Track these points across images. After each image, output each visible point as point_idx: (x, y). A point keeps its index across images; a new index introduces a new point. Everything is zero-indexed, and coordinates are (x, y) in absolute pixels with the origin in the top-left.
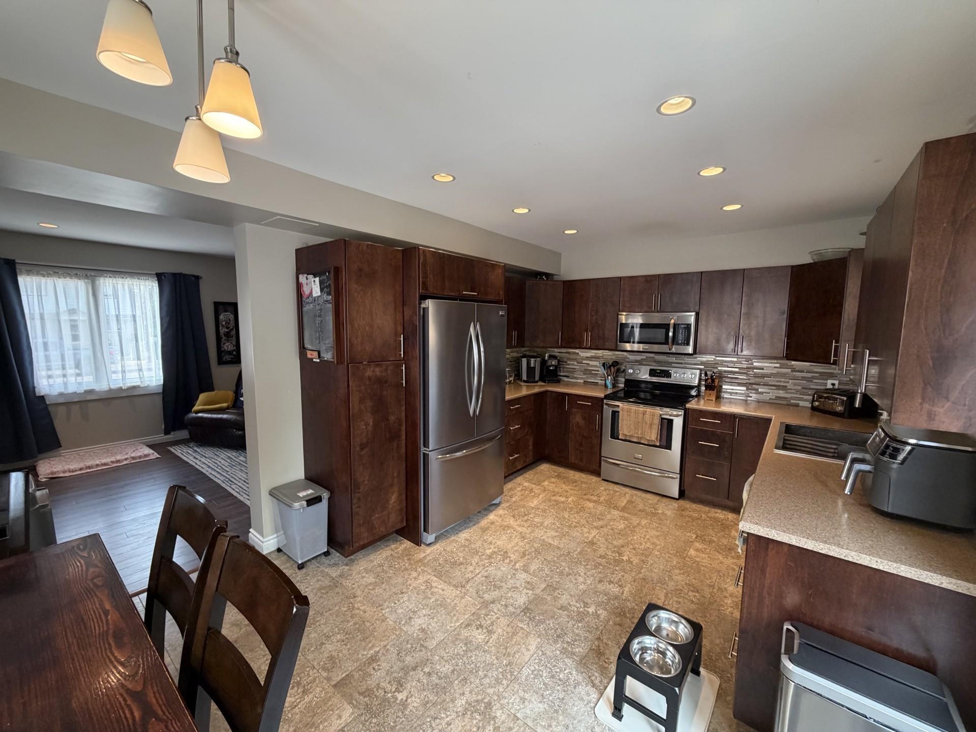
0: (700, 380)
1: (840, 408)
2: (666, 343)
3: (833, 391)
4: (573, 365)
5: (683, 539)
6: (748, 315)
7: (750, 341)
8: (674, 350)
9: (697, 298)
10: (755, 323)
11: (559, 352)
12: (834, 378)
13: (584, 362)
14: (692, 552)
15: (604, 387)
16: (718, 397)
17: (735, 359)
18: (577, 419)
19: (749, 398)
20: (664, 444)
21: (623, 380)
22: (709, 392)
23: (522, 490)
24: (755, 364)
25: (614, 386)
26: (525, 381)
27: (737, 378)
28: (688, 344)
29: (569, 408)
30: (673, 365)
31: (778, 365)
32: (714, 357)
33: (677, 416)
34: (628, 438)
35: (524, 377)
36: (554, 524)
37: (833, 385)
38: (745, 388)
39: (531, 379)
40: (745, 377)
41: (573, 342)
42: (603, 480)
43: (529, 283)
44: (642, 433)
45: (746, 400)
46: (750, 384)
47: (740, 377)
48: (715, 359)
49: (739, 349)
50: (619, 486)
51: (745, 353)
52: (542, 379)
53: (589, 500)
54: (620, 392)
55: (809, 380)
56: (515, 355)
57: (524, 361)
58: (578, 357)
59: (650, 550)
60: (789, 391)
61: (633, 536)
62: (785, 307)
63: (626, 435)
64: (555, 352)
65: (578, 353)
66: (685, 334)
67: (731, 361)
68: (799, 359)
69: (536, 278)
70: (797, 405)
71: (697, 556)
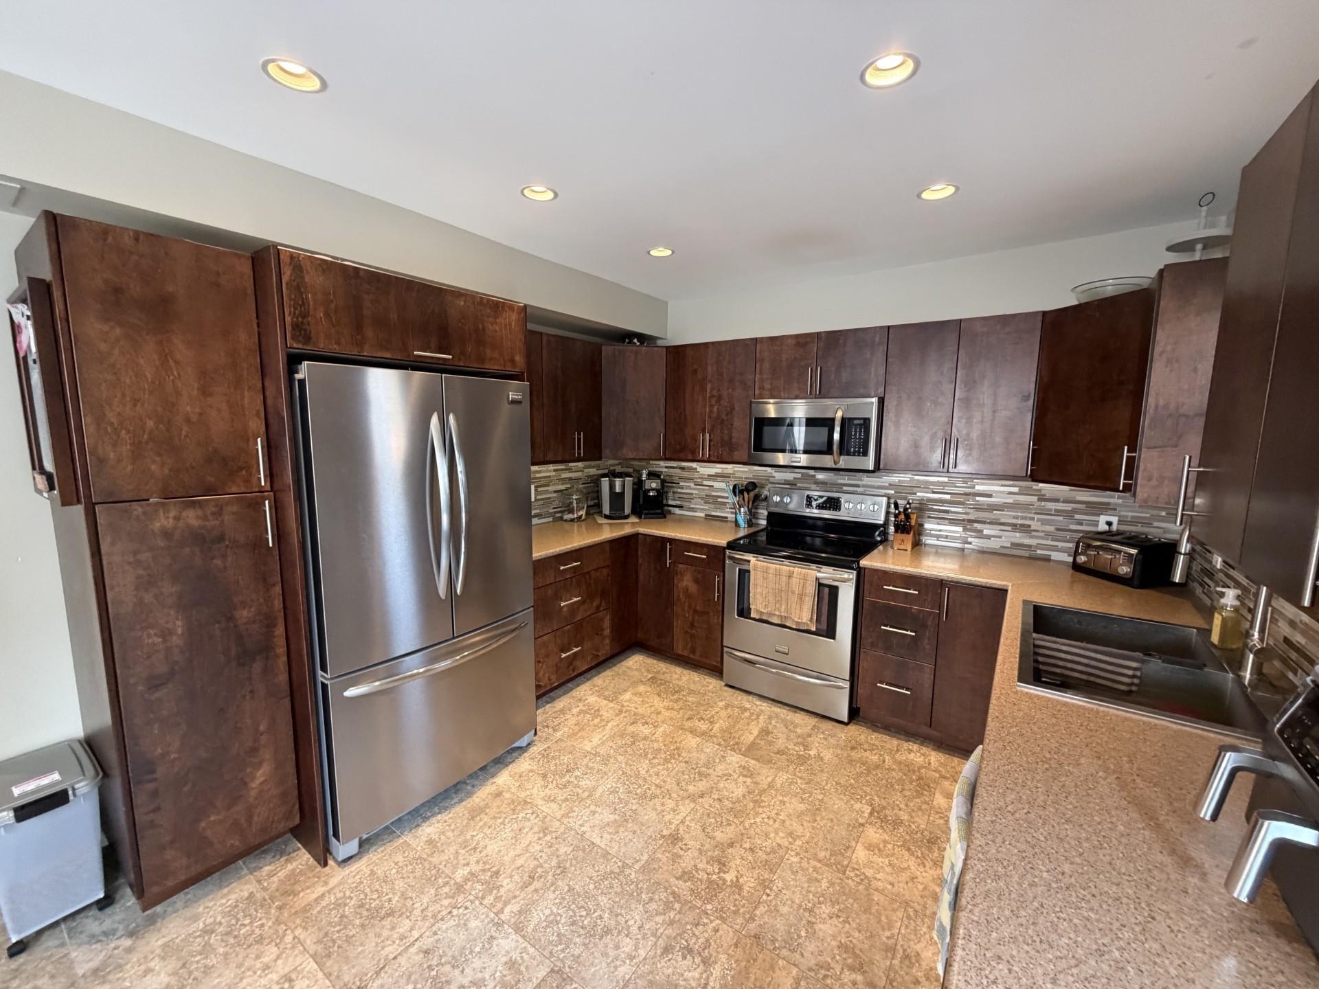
0: (888, 513)
1: (1125, 570)
2: (829, 451)
3: (1108, 536)
4: (689, 487)
5: (846, 819)
6: (967, 401)
7: (970, 448)
8: (842, 464)
9: (882, 371)
10: (977, 416)
11: (666, 467)
12: (1110, 512)
13: (705, 483)
14: (861, 854)
15: (733, 525)
16: (917, 544)
17: (946, 479)
18: (686, 581)
19: (967, 546)
20: (824, 626)
21: (766, 513)
22: (900, 536)
23: (579, 713)
24: (977, 487)
25: (750, 524)
26: (606, 517)
27: (947, 512)
28: (865, 453)
29: (673, 563)
30: (845, 488)
31: (1016, 490)
32: (910, 476)
33: (844, 581)
34: (764, 618)
35: (606, 510)
36: (615, 792)
37: (1109, 524)
38: (960, 529)
39: (617, 513)
40: (960, 510)
41: (682, 450)
42: (727, 685)
43: (607, 350)
44: (787, 610)
45: (963, 550)
46: (970, 521)
47: (953, 509)
48: (912, 480)
49: (951, 461)
50: (751, 698)
51: (962, 467)
52: (637, 511)
53: (693, 731)
54: (762, 533)
55: (1069, 515)
56: (593, 471)
57: (605, 482)
58: (696, 475)
59: (782, 852)
60: (1034, 533)
61: (757, 814)
62: (1031, 387)
63: (762, 613)
64: (662, 466)
65: (696, 469)
66: (860, 435)
67: (938, 482)
68: (1055, 480)
69: (624, 342)
70: (1047, 559)
71: (869, 864)
